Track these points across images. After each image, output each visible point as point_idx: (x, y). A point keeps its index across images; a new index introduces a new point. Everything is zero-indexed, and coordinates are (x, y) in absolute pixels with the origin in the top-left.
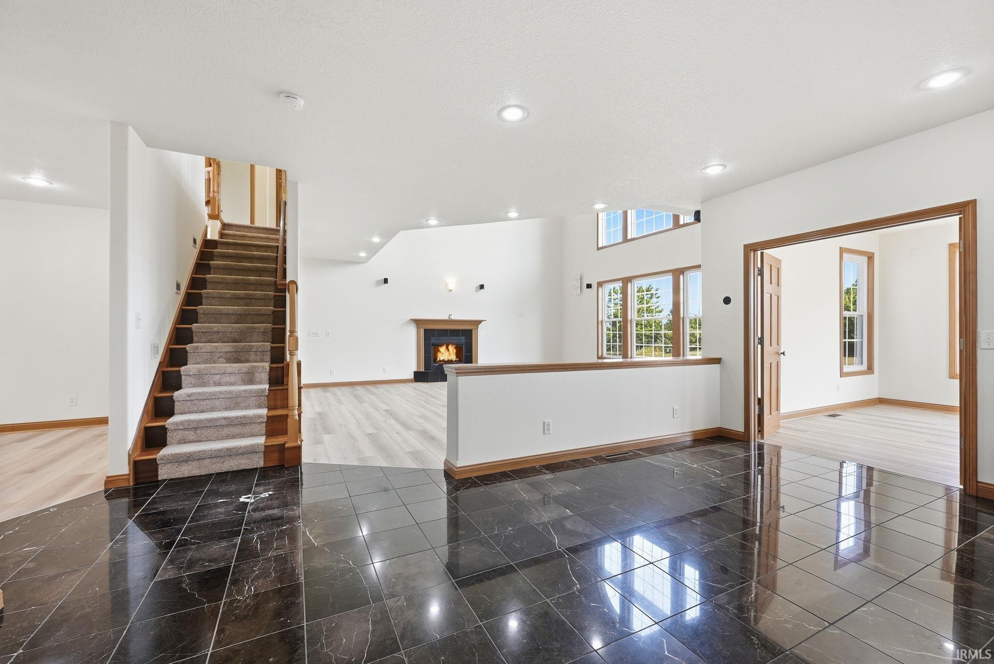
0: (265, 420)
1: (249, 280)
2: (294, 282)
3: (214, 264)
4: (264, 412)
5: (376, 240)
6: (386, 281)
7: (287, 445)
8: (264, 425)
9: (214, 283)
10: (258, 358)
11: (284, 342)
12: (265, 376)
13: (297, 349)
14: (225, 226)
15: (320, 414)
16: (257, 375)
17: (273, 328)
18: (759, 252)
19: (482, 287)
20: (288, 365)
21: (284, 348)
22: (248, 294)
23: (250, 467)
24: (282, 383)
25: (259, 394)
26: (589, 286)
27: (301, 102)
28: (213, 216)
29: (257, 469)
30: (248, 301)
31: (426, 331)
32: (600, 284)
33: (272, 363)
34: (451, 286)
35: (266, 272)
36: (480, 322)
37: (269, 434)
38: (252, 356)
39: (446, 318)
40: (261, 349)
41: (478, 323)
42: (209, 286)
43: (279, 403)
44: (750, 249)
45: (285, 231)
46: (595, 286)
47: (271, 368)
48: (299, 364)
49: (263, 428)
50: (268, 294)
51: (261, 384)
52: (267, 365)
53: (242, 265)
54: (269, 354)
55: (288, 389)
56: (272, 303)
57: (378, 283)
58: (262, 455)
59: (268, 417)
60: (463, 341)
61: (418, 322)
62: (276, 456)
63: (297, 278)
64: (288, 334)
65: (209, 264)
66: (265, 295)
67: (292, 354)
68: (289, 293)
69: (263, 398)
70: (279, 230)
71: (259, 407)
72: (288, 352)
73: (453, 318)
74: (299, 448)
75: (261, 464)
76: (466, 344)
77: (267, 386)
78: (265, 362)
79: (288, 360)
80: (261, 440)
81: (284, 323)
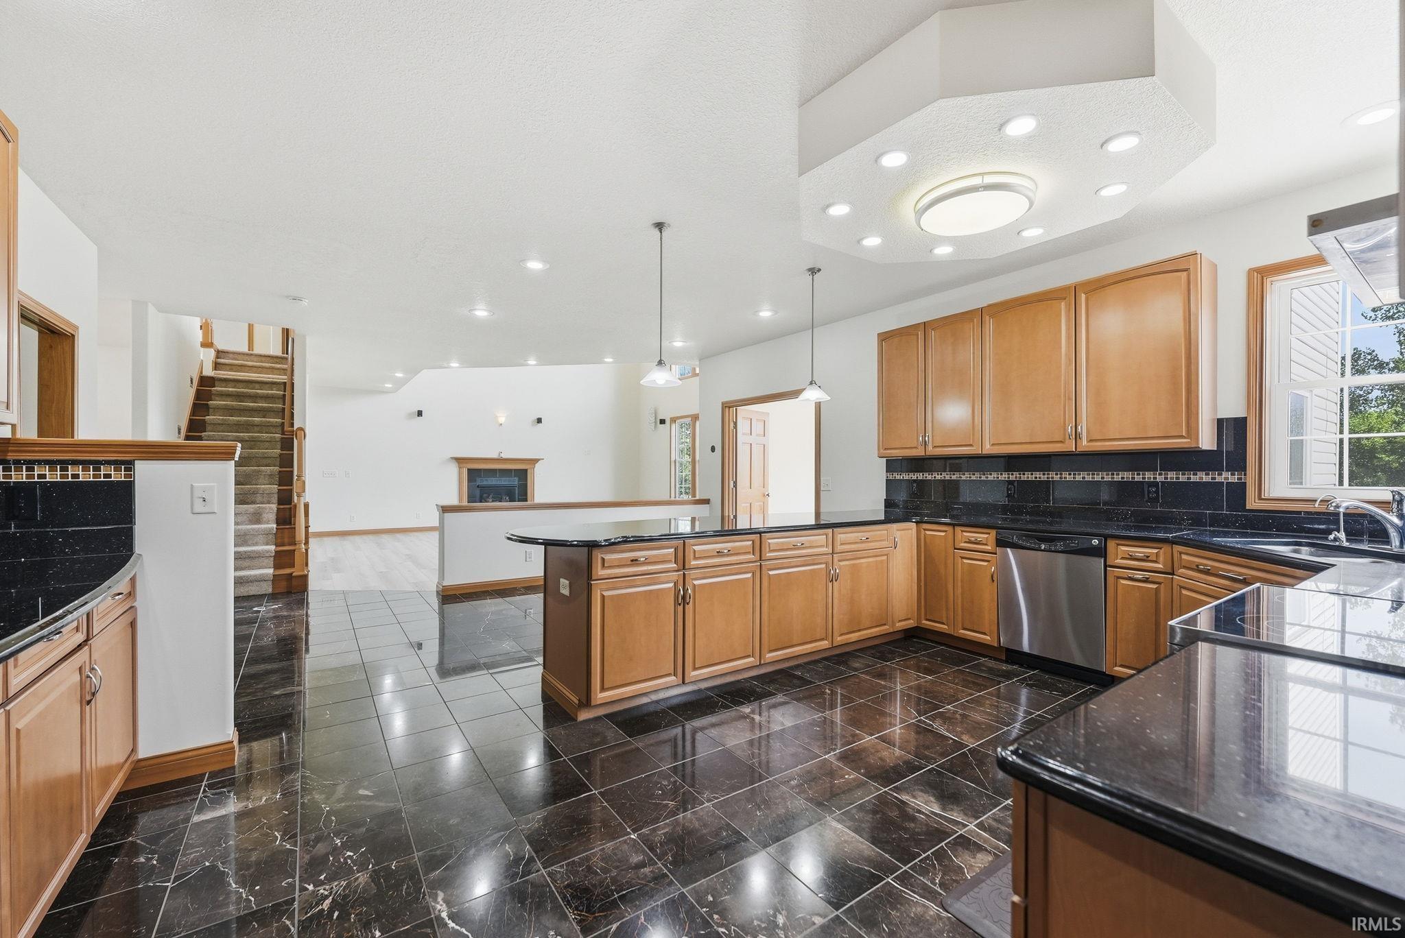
0: (274, 554)
1: (254, 421)
2: (301, 429)
3: (212, 404)
4: (273, 548)
5: (399, 375)
6: (420, 413)
7: (294, 574)
8: (272, 559)
9: (215, 424)
10: (265, 500)
11: (291, 484)
12: (273, 517)
13: (304, 491)
14: (219, 354)
15: (333, 559)
16: (265, 515)
17: (280, 471)
18: (734, 408)
19: (539, 421)
20: (295, 506)
21: (291, 491)
22: (252, 437)
23: (259, 593)
24: (290, 523)
25: (267, 533)
26: (663, 422)
27: (305, 303)
28: (207, 344)
29: (266, 595)
30: (253, 443)
31: (472, 473)
32: (673, 420)
33: (279, 504)
34: (502, 420)
35: (272, 413)
36: (537, 461)
37: (276, 567)
38: (259, 498)
39: (495, 456)
40: (267, 492)
41: (535, 461)
42: (208, 428)
43: (286, 540)
44: (727, 406)
45: (293, 359)
46: (668, 422)
47: (278, 509)
48: (306, 506)
49: (271, 562)
50: (274, 437)
51: (268, 524)
52: (274, 507)
53: (244, 406)
54: (276, 496)
55: (295, 528)
56: (279, 446)
57: (410, 416)
58: (270, 583)
59: (276, 552)
60: (516, 483)
61: (460, 461)
62: (284, 583)
63: (305, 424)
64: (295, 478)
65: (208, 404)
66: (271, 437)
67: (299, 496)
68: (296, 438)
69: (271, 536)
70: (287, 359)
71: (267, 544)
72: (295, 494)
73: (504, 456)
74: (305, 577)
75: (270, 590)
76: (520, 486)
77: (275, 526)
78: (272, 503)
79: (296, 501)
80: (271, 571)
81: (292, 466)
